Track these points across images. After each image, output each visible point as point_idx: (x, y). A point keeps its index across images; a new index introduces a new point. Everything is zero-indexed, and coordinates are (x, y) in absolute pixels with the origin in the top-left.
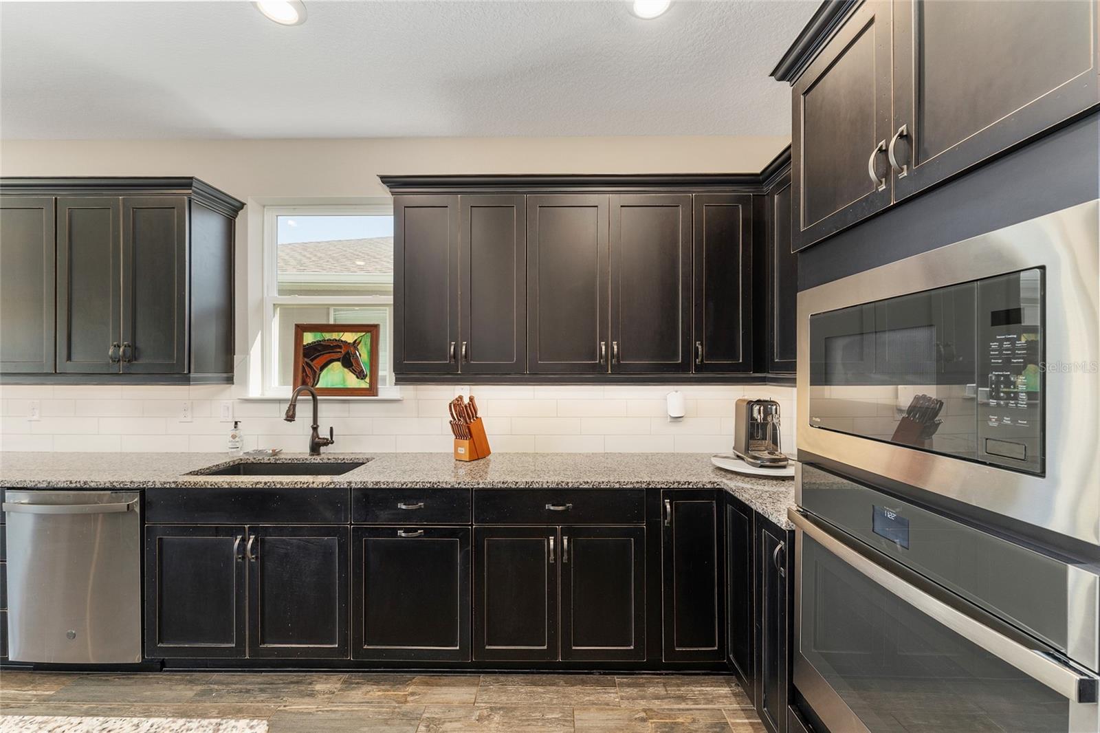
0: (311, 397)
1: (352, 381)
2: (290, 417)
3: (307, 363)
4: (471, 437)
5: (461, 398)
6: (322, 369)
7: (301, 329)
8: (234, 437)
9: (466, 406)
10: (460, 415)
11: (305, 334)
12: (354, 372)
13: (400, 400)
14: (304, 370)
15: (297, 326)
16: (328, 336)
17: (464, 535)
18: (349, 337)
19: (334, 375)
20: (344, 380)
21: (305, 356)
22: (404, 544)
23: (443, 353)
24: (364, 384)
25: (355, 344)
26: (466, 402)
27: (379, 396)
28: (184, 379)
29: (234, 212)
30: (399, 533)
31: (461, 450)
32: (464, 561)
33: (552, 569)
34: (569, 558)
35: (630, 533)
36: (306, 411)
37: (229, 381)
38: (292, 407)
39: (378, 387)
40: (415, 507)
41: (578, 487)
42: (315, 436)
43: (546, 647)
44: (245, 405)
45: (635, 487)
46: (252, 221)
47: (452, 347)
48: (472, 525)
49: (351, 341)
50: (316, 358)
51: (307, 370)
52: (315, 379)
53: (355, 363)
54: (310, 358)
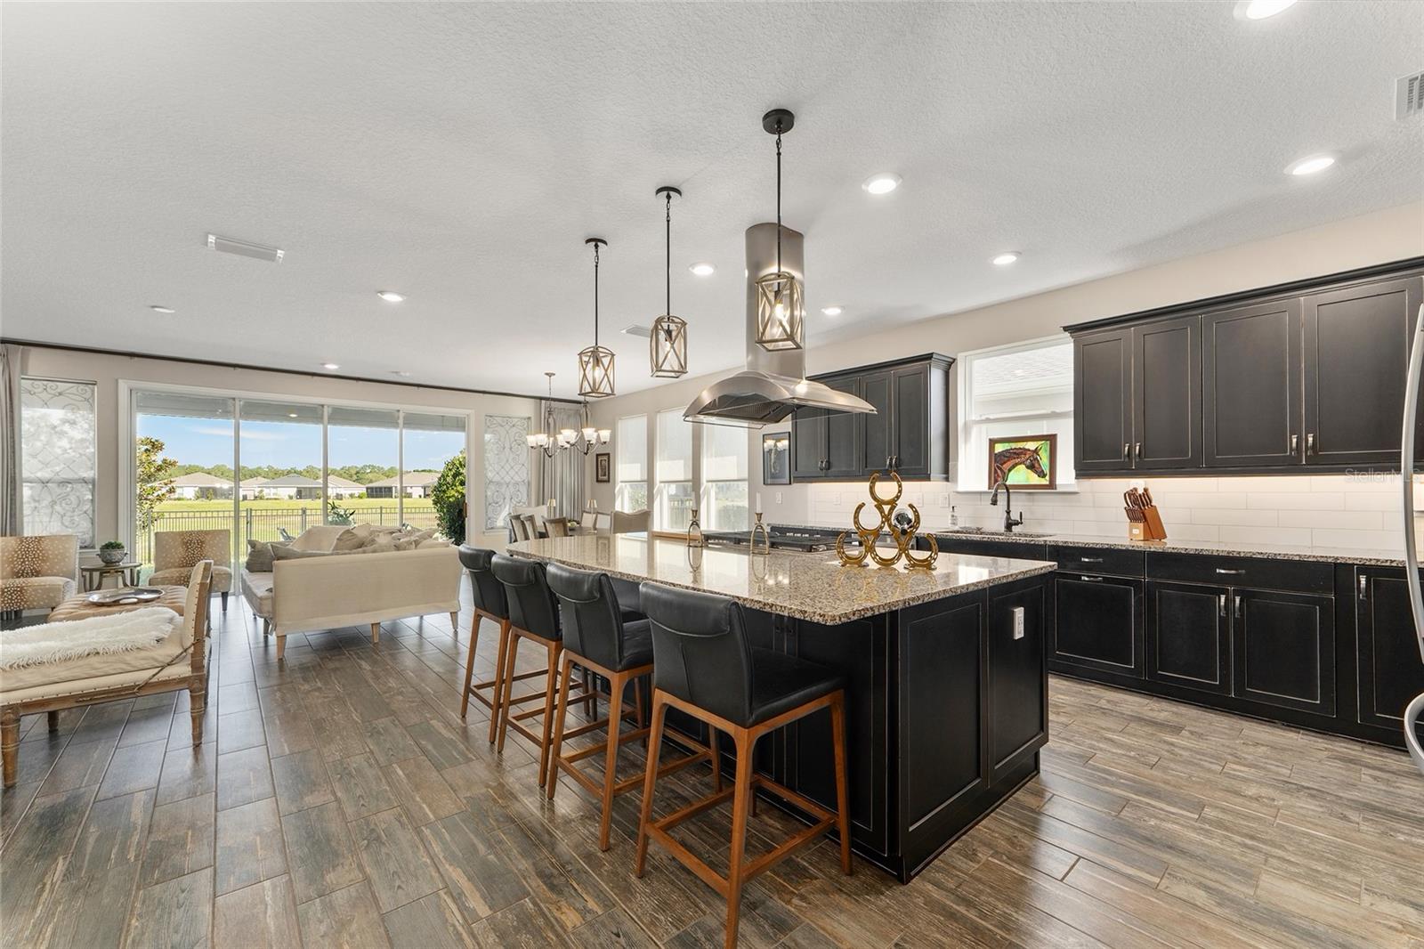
0: (1005, 491)
1: (1034, 479)
2: (994, 502)
3: (998, 467)
4: (1146, 520)
5: (1136, 489)
6: (1010, 470)
7: (992, 442)
8: (953, 516)
9: (1140, 495)
10: (1134, 503)
11: (996, 445)
12: (1036, 472)
13: (1076, 493)
14: (996, 472)
15: (990, 440)
16: (1014, 445)
17: (1137, 584)
18: (1031, 446)
20: (1028, 479)
21: (996, 461)
22: (1086, 586)
23: (1118, 453)
24: (1045, 481)
25: (1036, 451)
26: (1141, 491)
27: (1059, 490)
28: (928, 478)
29: (949, 366)
30: (1083, 578)
31: (1136, 531)
32: (1138, 602)
33: (1224, 621)
34: (1242, 615)
35: (1315, 601)
36: (1002, 499)
37: (947, 479)
38: (996, 495)
39: (1057, 483)
40: (1095, 560)
41: (1251, 557)
42: (1008, 518)
43: (1218, 683)
44: (958, 495)
45: (1318, 562)
46: (961, 370)
47: (1127, 448)
48: (1144, 579)
49: (1033, 448)
50: (1005, 463)
51: (999, 471)
52: (1005, 478)
53: (1037, 465)
54: (1000, 463)
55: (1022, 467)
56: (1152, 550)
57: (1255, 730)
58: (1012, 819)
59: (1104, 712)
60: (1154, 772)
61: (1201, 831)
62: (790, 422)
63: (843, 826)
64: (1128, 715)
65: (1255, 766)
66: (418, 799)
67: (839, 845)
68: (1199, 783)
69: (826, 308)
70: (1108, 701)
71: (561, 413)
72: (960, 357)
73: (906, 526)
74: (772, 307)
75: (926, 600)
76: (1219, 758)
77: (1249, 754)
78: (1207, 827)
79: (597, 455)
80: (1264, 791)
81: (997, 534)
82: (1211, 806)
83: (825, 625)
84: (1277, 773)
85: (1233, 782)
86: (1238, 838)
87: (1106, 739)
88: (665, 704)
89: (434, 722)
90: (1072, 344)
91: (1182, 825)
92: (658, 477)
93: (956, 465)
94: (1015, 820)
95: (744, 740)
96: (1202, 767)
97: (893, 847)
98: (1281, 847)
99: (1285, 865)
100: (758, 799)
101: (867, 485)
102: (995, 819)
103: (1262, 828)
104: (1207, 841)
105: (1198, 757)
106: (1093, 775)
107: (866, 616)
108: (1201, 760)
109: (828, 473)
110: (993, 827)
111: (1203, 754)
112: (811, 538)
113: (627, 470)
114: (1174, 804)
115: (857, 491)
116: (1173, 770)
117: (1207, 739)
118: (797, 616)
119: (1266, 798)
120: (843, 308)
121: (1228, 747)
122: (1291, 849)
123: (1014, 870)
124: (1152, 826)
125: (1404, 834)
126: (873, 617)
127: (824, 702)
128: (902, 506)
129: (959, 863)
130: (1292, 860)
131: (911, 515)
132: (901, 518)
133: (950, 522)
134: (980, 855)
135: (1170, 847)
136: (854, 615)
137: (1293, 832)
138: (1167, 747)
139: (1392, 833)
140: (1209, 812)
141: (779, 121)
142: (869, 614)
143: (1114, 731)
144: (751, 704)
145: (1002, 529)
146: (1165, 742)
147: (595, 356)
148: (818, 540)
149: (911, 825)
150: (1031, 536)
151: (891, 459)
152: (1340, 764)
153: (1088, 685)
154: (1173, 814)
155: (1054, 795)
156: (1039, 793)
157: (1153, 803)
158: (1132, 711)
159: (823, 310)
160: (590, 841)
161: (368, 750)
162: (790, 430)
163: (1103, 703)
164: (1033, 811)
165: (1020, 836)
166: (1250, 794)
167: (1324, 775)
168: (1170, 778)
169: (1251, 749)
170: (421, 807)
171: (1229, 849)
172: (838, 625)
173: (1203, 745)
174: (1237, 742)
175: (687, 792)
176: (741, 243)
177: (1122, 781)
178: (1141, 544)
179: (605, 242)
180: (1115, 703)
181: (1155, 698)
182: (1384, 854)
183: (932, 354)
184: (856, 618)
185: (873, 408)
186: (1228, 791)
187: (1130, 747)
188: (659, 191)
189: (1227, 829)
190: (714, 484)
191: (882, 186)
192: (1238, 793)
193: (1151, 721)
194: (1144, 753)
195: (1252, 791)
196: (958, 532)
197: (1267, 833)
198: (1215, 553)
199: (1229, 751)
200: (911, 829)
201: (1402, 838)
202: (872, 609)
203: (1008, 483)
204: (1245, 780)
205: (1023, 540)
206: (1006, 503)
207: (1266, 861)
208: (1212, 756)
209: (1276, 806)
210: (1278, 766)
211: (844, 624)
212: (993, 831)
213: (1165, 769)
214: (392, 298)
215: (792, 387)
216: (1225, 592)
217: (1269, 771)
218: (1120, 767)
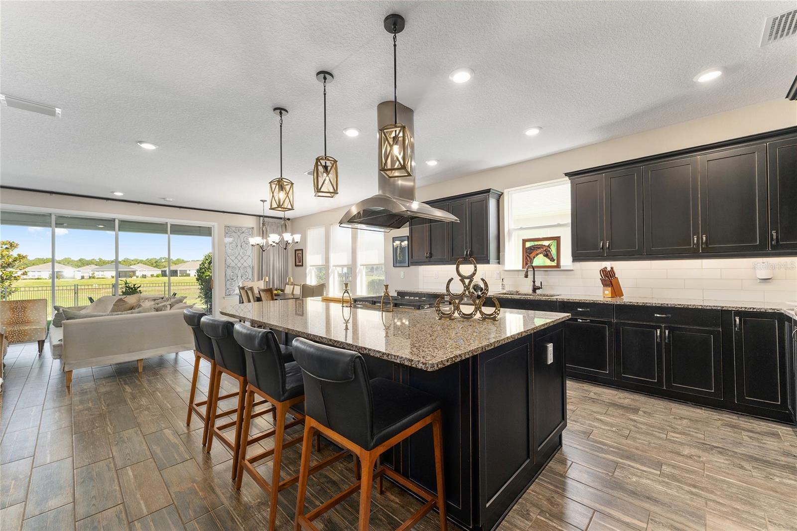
0: (532, 269)
1: (548, 262)
2: (526, 276)
3: (527, 255)
4: (612, 286)
5: (606, 268)
6: (534, 258)
7: (524, 241)
8: (502, 284)
9: (609, 271)
10: (606, 276)
11: (527, 243)
12: (549, 258)
13: (572, 270)
14: (526, 258)
15: (523, 240)
16: (536, 243)
17: (610, 324)
18: (546, 243)
19: (540, 260)
20: (544, 262)
21: (526, 252)
22: (580, 325)
23: (596, 246)
24: (554, 264)
25: (549, 246)
26: (609, 269)
27: (562, 268)
28: (488, 262)
29: (499, 197)
30: (579, 320)
31: (607, 292)
32: (610, 335)
33: (659, 345)
34: (669, 341)
35: (710, 332)
36: (530, 274)
37: (499, 263)
38: (527, 272)
39: (561, 264)
40: (585, 310)
41: (674, 307)
42: (534, 285)
43: (656, 381)
44: (506, 272)
45: (712, 309)
46: (506, 199)
47: (601, 244)
48: (614, 320)
49: (547, 244)
50: (531, 253)
51: (528, 258)
52: (532, 262)
53: (549, 254)
54: (529, 253)
55: (541, 255)
56: (618, 303)
57: (678, 409)
58: (549, 483)
59: (594, 401)
60: (629, 442)
61: (663, 484)
62: (408, 228)
63: (441, 503)
64: (608, 402)
65: (684, 434)
66: (138, 496)
67: (438, 513)
68: (655, 448)
69: (429, 161)
70: (595, 394)
71: (272, 225)
72: (506, 192)
73: (480, 293)
74: (391, 146)
75: (496, 345)
76: (663, 429)
77: (679, 425)
78: (666, 480)
79: (296, 250)
80: (694, 451)
81: (528, 295)
82: (666, 464)
83: (426, 371)
84: (697, 438)
85: (675, 446)
86: (686, 488)
87: (597, 419)
88: (313, 428)
89: (166, 431)
90: (570, 184)
91: (652, 480)
92: (332, 263)
93: (504, 255)
94: (551, 484)
95: (367, 459)
96: (654, 436)
97: (476, 520)
98: (712, 492)
99: (718, 507)
100: (383, 479)
101: (455, 266)
102: (539, 484)
103: (698, 479)
104: (669, 491)
105: (652, 429)
106: (593, 446)
107: (456, 361)
108: (653, 431)
109: (431, 259)
110: (538, 491)
111: (653, 427)
112: (420, 300)
113: (312, 259)
114: (643, 464)
115: (449, 270)
116: (639, 439)
117: (653, 416)
118: (406, 363)
119: (695, 456)
120: (438, 161)
121: (666, 421)
122: (718, 493)
123: (555, 525)
124: (635, 482)
125: (778, 476)
126: (461, 361)
127: (428, 420)
128: (477, 280)
129: (519, 522)
130: (721, 501)
131: (482, 286)
132: (476, 288)
133: (501, 288)
134: (531, 514)
135: (648, 498)
136: (448, 361)
137: (716, 480)
138: (632, 423)
139: (771, 477)
140: (666, 469)
141: (395, 23)
142: (458, 359)
143: (601, 414)
144: (372, 432)
145: (531, 292)
146: (631, 420)
147: (280, 184)
148: (424, 301)
149: (487, 502)
150: (547, 296)
151: (467, 251)
152: (729, 429)
153: (582, 383)
154: (645, 471)
155: (573, 462)
156: (563, 461)
157: (632, 464)
158: (609, 399)
159: (426, 162)
160: (261, 525)
161: (111, 456)
162: (408, 235)
163: (592, 395)
164: (561, 476)
165: (556, 496)
166: (686, 453)
167: (723, 437)
168: (638, 445)
169: (679, 422)
170: (139, 504)
171: (683, 497)
172: (437, 370)
173: (651, 421)
174: (671, 417)
175: (336, 477)
176: (374, 114)
177: (611, 449)
178: (610, 299)
179: (287, 111)
180: (599, 395)
181: (620, 390)
182: (771, 493)
183: (490, 189)
184: (449, 364)
185: (457, 219)
186: (673, 452)
187: (612, 424)
188: (319, 73)
189: (679, 481)
190: (365, 267)
191: (461, 77)
192: (679, 454)
193: (621, 406)
194: (621, 428)
195: (686, 451)
196: (505, 294)
197: (702, 482)
198: (654, 305)
199: (667, 424)
200: (487, 505)
201: (777, 480)
202: (460, 355)
203: (534, 265)
204: (681, 444)
205: (544, 298)
206: (532, 277)
207: (706, 504)
208: (659, 428)
209: (702, 462)
210: (696, 432)
211: (441, 369)
212: (539, 494)
213: (634, 439)
214: (148, 147)
215: (408, 205)
216: (660, 327)
217: (693, 436)
218: (608, 439)
